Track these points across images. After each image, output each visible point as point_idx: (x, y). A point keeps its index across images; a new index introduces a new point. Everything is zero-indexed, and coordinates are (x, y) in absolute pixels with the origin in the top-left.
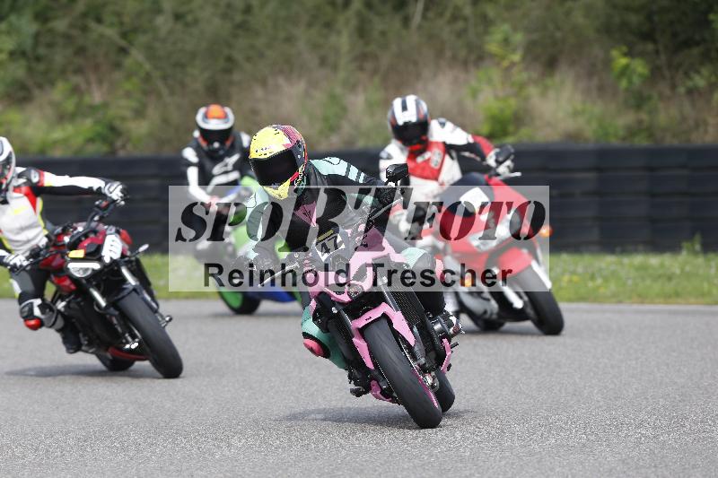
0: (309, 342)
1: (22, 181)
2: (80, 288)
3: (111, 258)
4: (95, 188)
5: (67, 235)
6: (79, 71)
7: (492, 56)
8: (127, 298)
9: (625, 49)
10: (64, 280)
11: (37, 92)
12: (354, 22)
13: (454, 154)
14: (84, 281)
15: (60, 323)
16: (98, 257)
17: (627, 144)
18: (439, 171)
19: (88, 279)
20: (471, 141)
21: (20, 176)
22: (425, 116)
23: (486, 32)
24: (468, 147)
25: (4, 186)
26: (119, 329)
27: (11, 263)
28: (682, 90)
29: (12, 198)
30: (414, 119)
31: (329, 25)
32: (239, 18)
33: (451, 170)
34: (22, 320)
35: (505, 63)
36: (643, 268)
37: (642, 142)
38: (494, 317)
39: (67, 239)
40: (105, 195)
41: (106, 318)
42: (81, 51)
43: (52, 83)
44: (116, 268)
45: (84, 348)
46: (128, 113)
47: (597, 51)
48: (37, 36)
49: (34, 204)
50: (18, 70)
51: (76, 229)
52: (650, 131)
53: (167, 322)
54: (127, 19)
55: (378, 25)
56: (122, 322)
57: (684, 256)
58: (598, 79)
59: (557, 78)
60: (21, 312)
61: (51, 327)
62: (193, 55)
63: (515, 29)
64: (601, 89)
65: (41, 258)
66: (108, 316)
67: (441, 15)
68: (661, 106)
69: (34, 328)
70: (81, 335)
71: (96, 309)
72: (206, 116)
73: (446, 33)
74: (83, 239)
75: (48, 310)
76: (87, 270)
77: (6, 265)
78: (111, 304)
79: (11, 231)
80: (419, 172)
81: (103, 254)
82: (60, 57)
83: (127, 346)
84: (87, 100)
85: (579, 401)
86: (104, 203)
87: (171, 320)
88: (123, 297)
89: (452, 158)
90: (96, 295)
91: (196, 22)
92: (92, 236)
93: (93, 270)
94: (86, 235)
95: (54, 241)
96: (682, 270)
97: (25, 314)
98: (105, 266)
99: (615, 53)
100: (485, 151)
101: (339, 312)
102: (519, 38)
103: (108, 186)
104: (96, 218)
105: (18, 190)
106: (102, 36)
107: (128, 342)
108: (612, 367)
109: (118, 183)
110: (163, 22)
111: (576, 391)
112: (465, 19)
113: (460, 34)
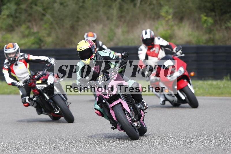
0: (97, 111)
1: (22, 58)
2: (40, 93)
3: (50, 83)
4: (46, 60)
5: (36, 75)
6: (30, 21)
7: (162, 16)
8: (55, 96)
9: (205, 14)
10: (36, 91)
11: (16, 28)
12: (118, 6)
13: (163, 49)
14: (42, 91)
15: (35, 105)
16: (46, 83)
17: (206, 45)
18: (158, 54)
19: (43, 90)
20: (168, 44)
21: (21, 56)
22: (153, 36)
23: (161, 9)
24: (167, 46)
25: (16, 59)
26: (53, 107)
27: (18, 85)
28: (224, 27)
29: (19, 63)
30: (149, 37)
31: (110, 7)
32: (81, 4)
33: (162, 54)
34: (22, 104)
35: (167, 19)
36: (211, 85)
37: (211, 44)
38: (176, 102)
39: (36, 77)
40: (49, 62)
41: (49, 103)
42: (30, 15)
43: (21, 25)
44: (52, 87)
45: (43, 113)
46: (45, 35)
47: (196, 15)
48: (16, 10)
49: (26, 66)
50: (10, 21)
51: (39, 73)
52: (213, 41)
53: (69, 104)
54: (45, 5)
55: (126, 6)
56: (54, 105)
57: (224, 81)
58: (197, 24)
59: (183, 24)
60: (22, 101)
61: (32, 106)
62: (66, 16)
63: (170, 8)
64: (198, 27)
65: (28, 83)
66: (49, 102)
67: (146, 3)
68: (217, 32)
69: (27, 106)
70: (42, 109)
71: (46, 100)
72: (87, 36)
73: (148, 9)
74: (41, 77)
75: (31, 100)
76: (42, 87)
77: (16, 85)
78: (51, 98)
79: (18, 74)
80: (151, 54)
81: (48, 82)
82: (23, 17)
83: (56, 112)
84: (32, 31)
85: (191, 128)
86: (49, 65)
87: (70, 103)
88: (54, 96)
89: (162, 50)
90: (46, 95)
91: (67, 5)
92: (44, 76)
93: (44, 87)
94: (42, 76)
95: (32, 77)
96: (224, 85)
97: (23, 102)
98: (48, 86)
99: (202, 16)
100: (173, 47)
101: (105, 102)
102: (171, 11)
103: (50, 59)
104: (46, 70)
105: (21, 61)
106: (37, 10)
107: (56, 111)
108: (201, 117)
109: (53, 58)
110: (56, 6)
111: (189, 124)
112: (154, 5)
113: (152, 9)
